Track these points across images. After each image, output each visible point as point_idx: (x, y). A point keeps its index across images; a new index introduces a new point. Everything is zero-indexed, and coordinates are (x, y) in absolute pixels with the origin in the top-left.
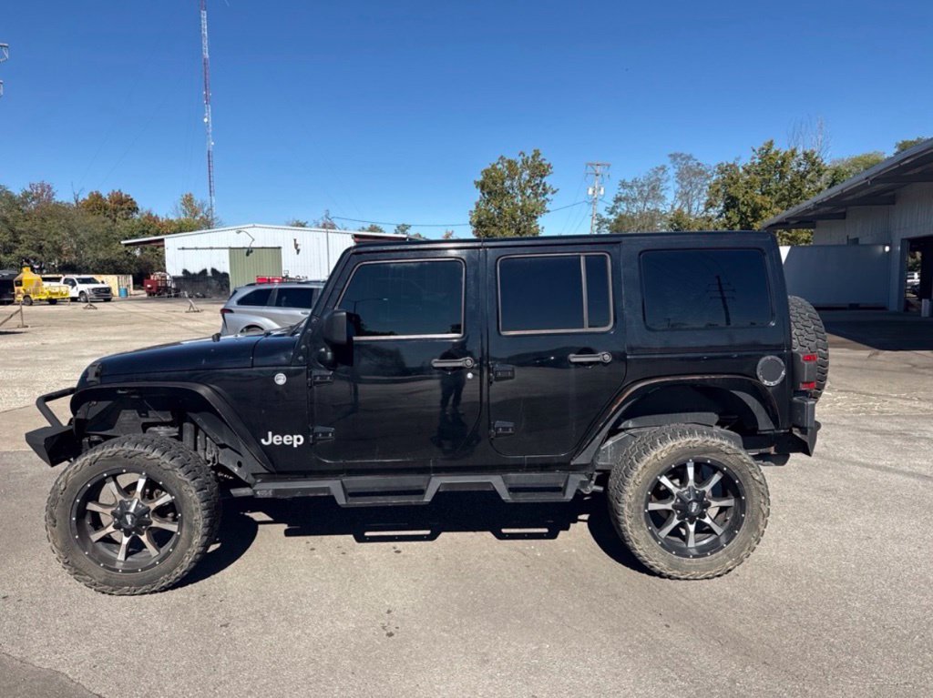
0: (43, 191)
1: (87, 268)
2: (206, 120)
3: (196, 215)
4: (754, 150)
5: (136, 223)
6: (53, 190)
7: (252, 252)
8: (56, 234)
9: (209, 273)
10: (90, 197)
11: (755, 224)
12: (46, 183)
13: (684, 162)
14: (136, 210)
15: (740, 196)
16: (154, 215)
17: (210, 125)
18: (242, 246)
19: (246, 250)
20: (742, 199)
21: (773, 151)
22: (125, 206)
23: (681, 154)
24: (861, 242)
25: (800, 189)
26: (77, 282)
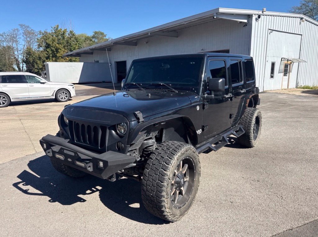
4: (52, 28)
11: (57, 54)
13: (26, 28)
15: (51, 44)
20: (52, 45)
21: (59, 29)
23: (24, 25)
24: (99, 62)
25: (70, 43)
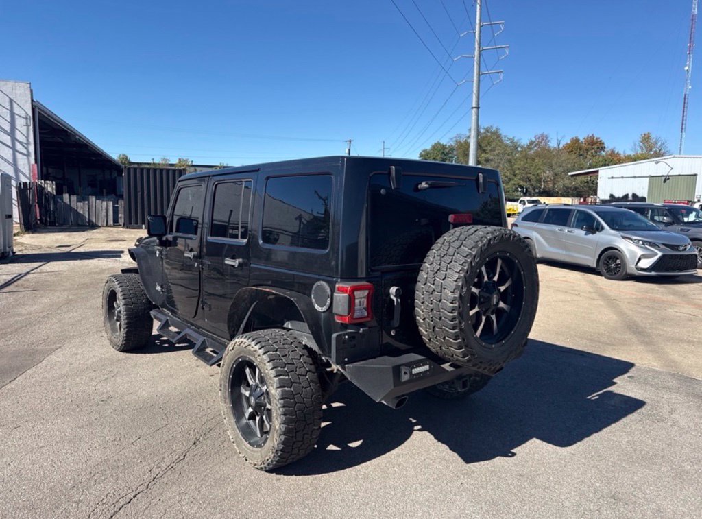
0: (543, 140)
1: (558, 192)
2: (686, 68)
3: (651, 150)
5: (601, 159)
6: (549, 139)
7: (669, 179)
8: (539, 169)
9: (630, 197)
10: (571, 142)
12: (545, 133)
14: (603, 148)
16: (616, 152)
17: (690, 72)
18: (661, 174)
19: (663, 178)
22: (595, 146)
26: (526, 202)
